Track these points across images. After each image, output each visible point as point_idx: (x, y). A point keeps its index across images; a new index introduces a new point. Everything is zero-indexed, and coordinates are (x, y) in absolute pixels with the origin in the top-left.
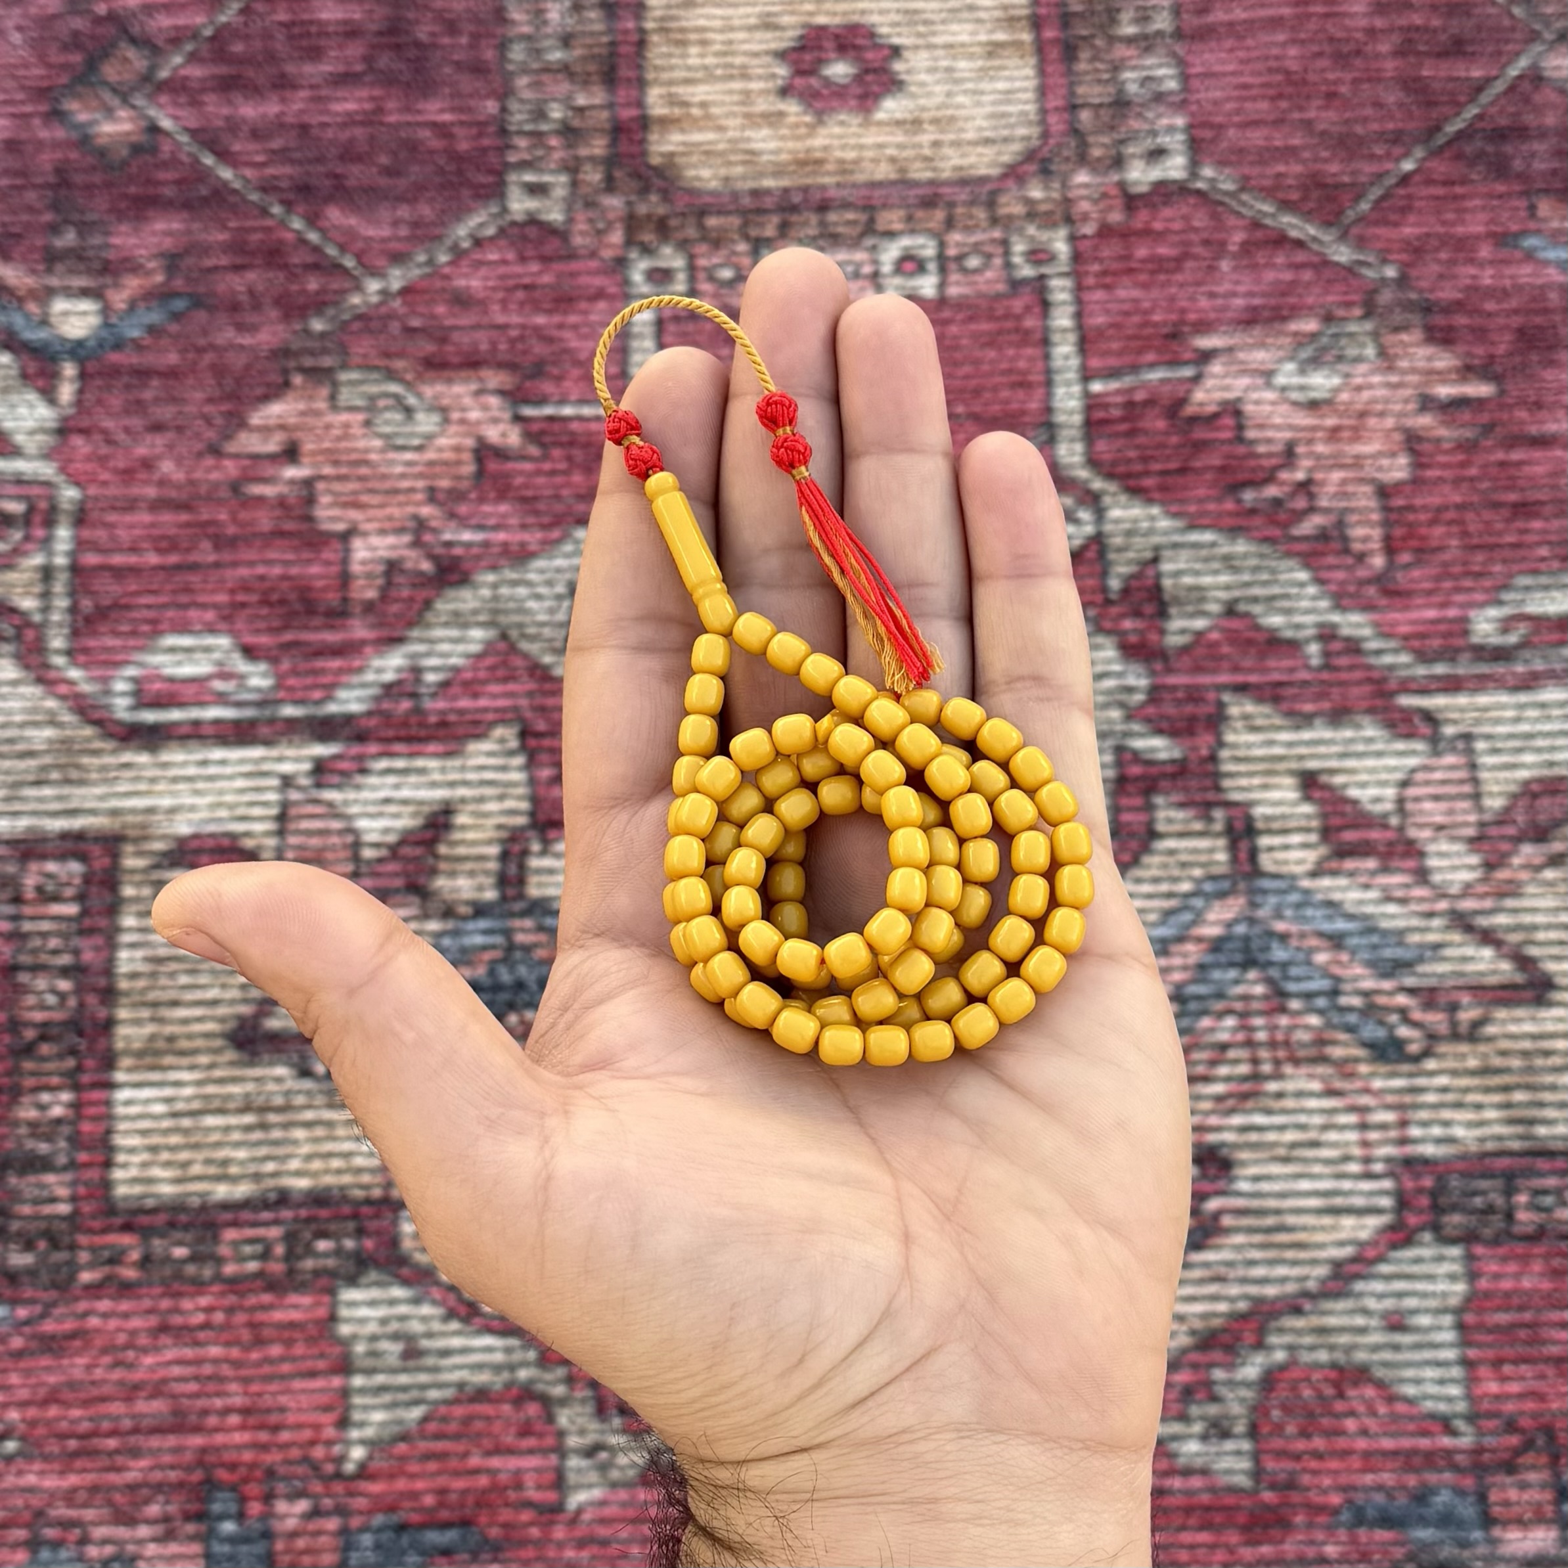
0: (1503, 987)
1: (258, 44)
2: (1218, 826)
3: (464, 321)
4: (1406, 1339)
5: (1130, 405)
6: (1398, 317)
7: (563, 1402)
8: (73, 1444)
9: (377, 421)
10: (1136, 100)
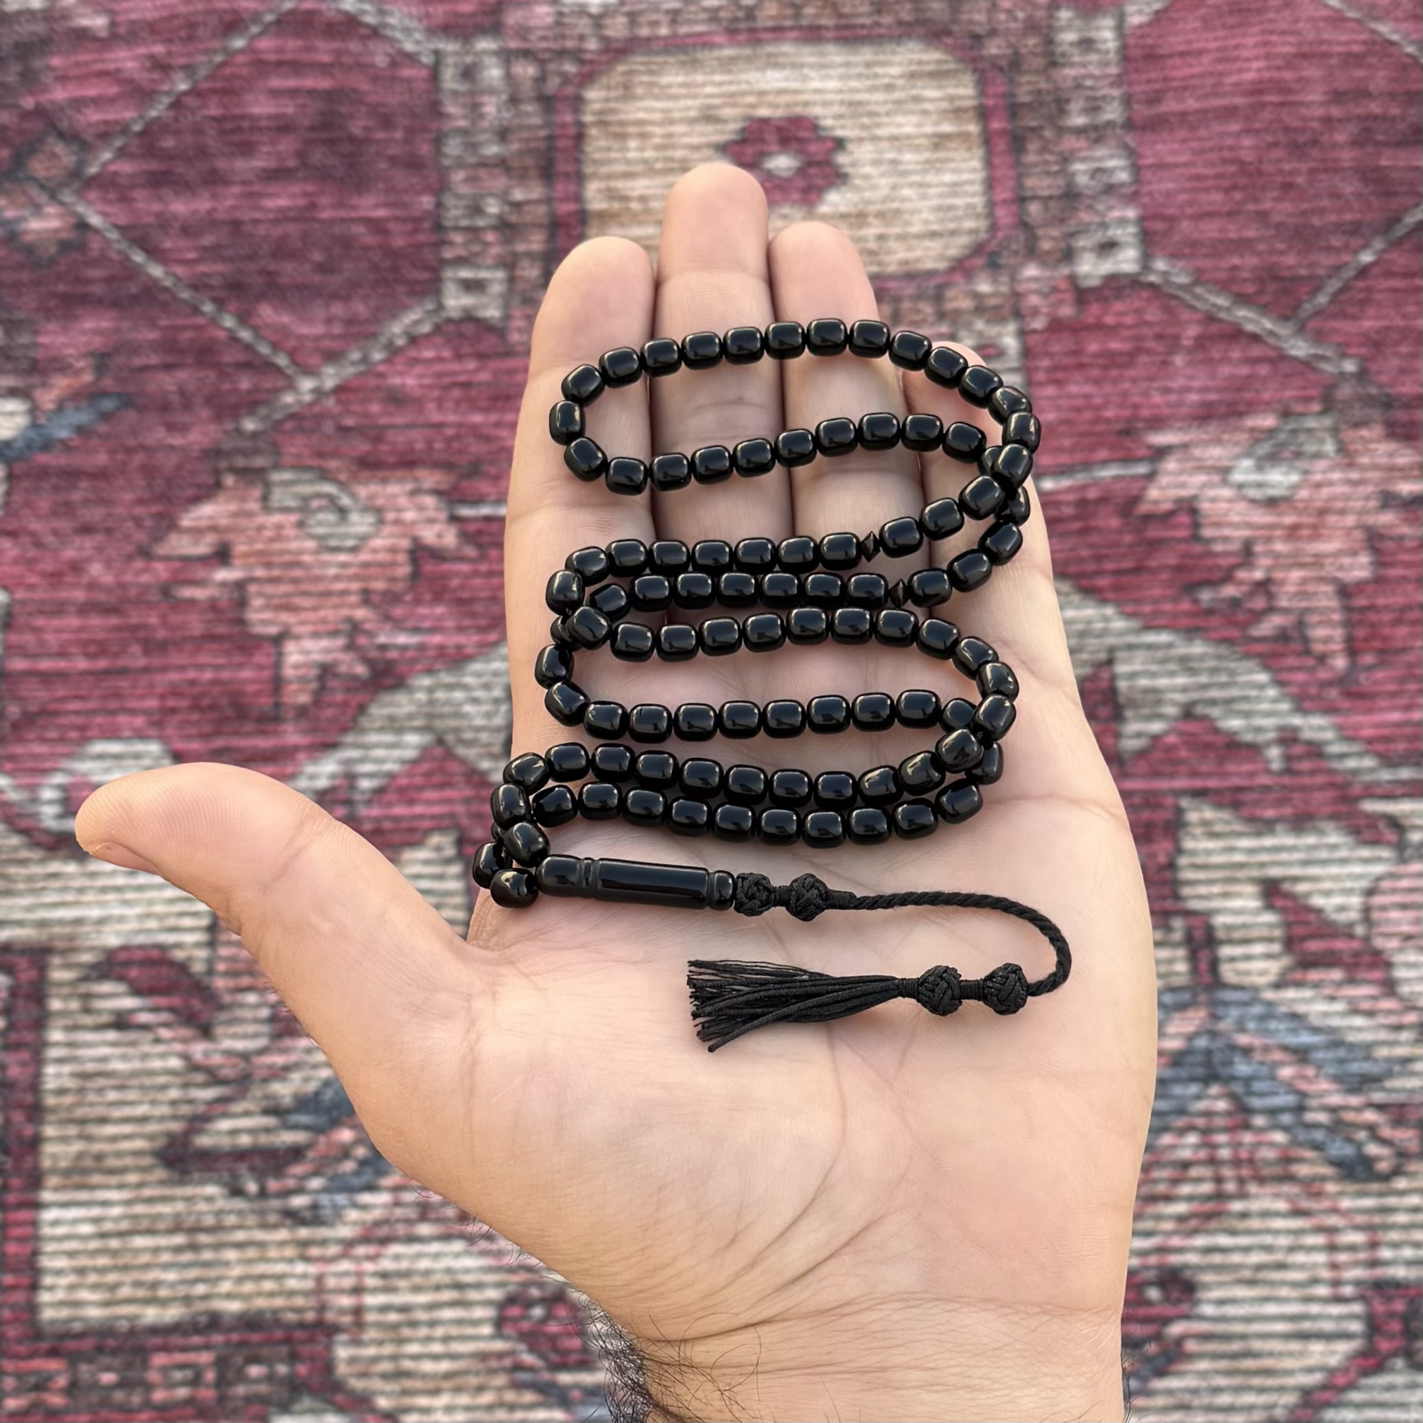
1: (188, 139)
2: (1178, 936)
3: (399, 420)
5: (1083, 503)
6: (1358, 413)
9: (311, 521)
10: (1087, 192)
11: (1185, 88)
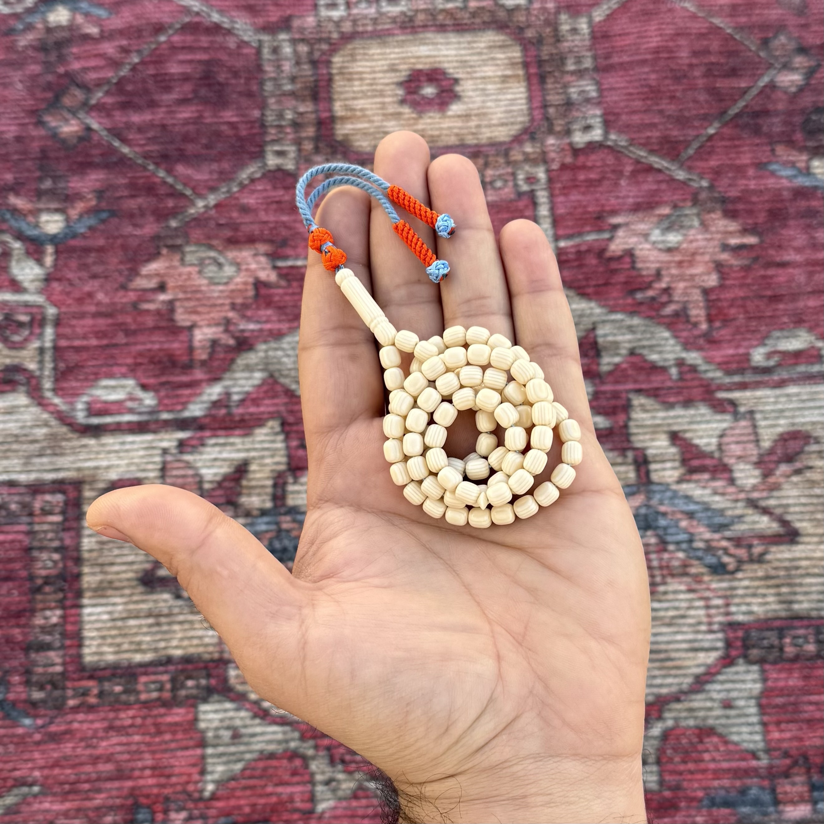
0: (774, 536)
1: (140, 86)
2: (630, 460)
3: (247, 219)
4: (732, 712)
5: (579, 252)
6: (709, 205)
7: (313, 758)
8: (67, 787)
9: (206, 270)
10: (576, 102)
11: (622, 51)
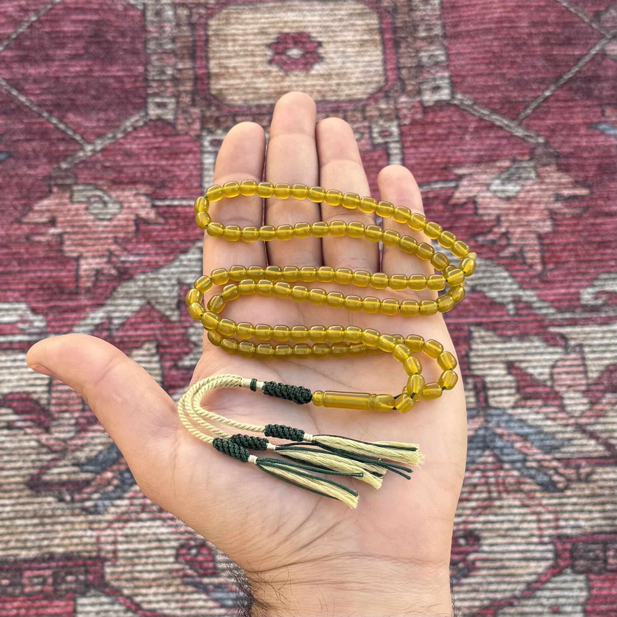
0: (601, 458)
1: (36, 41)
2: (470, 386)
3: (129, 163)
6: (545, 160)
9: (91, 208)
10: (427, 65)
11: (469, 21)
